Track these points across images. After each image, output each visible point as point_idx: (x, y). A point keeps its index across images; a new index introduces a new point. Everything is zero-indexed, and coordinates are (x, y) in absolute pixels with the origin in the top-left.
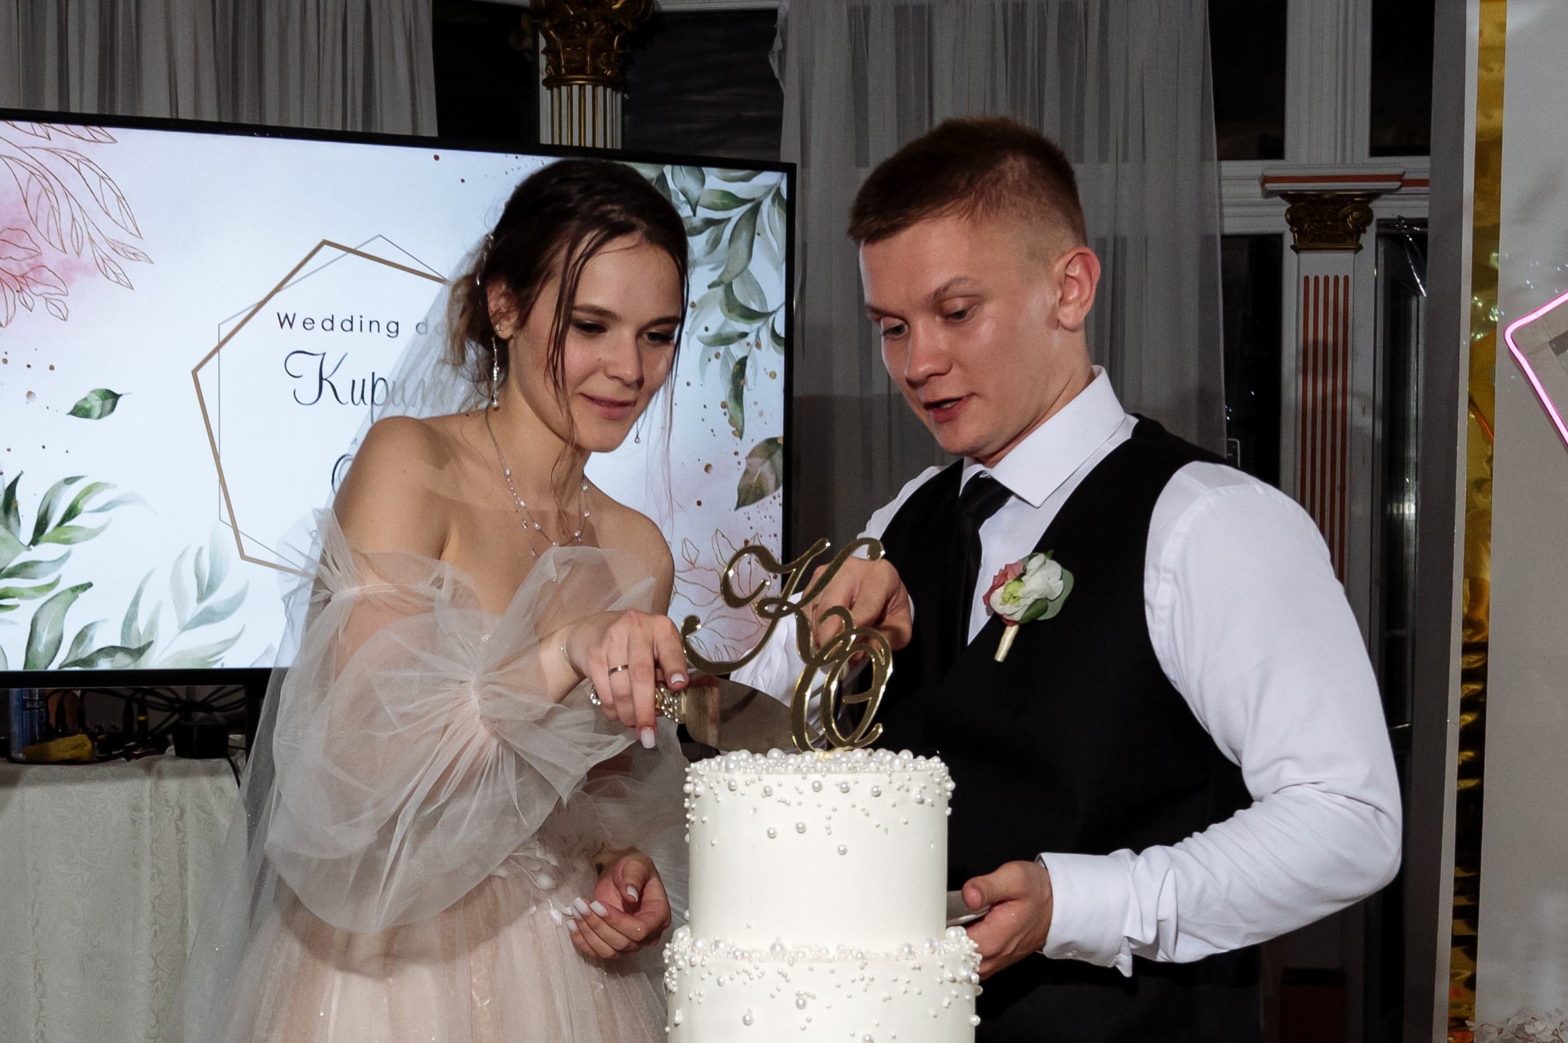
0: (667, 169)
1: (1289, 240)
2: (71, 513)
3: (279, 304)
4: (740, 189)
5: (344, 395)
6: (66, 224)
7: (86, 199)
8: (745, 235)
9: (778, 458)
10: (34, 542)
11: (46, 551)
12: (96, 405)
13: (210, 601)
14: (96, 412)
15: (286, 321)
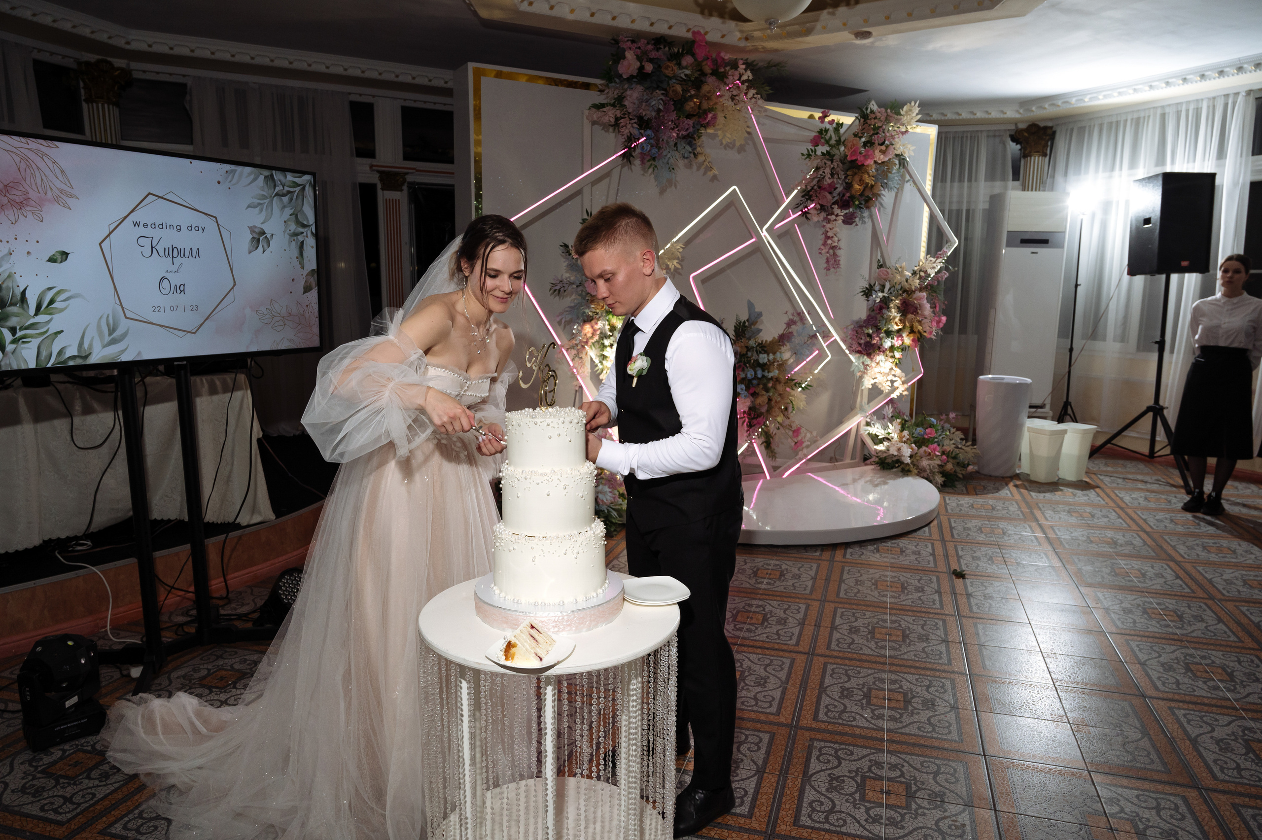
0: (274, 172)
1: (379, 186)
2: (52, 302)
3: (133, 217)
4: (298, 180)
5: (162, 253)
6: (39, 181)
7: (48, 172)
8: (301, 197)
9: (316, 276)
10: (36, 314)
11: (41, 318)
12: (59, 257)
13: (114, 335)
14: (59, 260)
15: (136, 224)
